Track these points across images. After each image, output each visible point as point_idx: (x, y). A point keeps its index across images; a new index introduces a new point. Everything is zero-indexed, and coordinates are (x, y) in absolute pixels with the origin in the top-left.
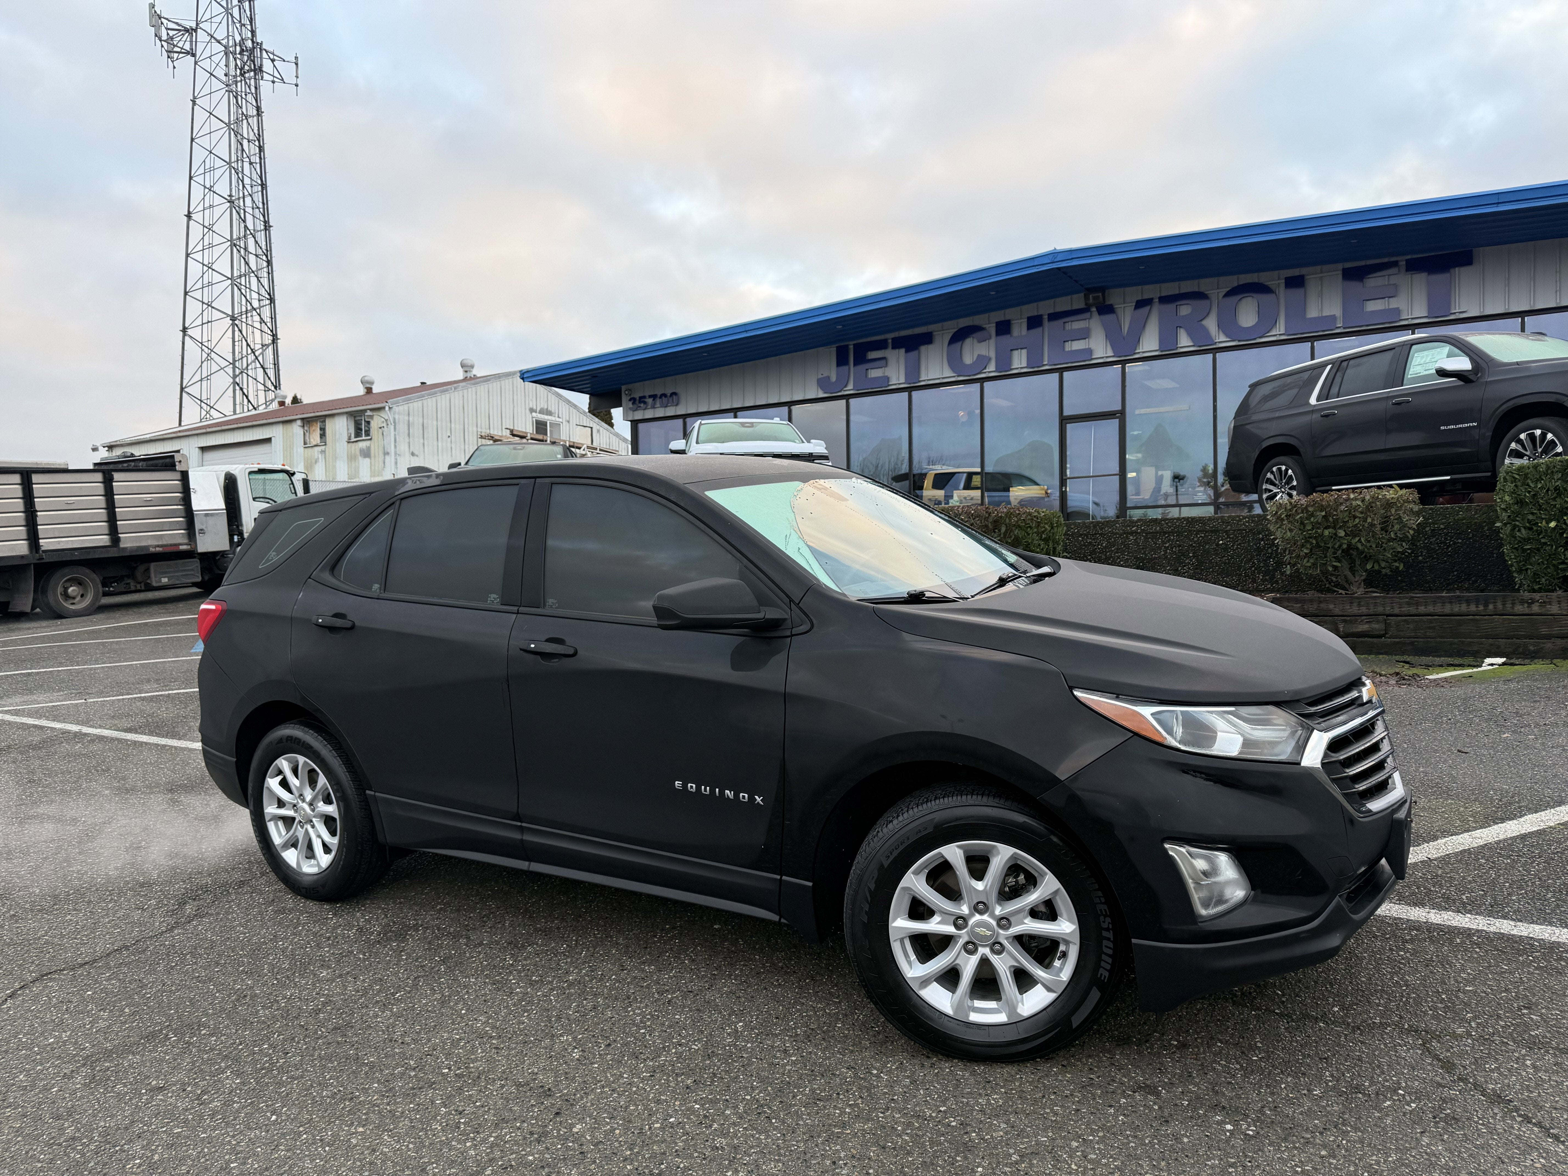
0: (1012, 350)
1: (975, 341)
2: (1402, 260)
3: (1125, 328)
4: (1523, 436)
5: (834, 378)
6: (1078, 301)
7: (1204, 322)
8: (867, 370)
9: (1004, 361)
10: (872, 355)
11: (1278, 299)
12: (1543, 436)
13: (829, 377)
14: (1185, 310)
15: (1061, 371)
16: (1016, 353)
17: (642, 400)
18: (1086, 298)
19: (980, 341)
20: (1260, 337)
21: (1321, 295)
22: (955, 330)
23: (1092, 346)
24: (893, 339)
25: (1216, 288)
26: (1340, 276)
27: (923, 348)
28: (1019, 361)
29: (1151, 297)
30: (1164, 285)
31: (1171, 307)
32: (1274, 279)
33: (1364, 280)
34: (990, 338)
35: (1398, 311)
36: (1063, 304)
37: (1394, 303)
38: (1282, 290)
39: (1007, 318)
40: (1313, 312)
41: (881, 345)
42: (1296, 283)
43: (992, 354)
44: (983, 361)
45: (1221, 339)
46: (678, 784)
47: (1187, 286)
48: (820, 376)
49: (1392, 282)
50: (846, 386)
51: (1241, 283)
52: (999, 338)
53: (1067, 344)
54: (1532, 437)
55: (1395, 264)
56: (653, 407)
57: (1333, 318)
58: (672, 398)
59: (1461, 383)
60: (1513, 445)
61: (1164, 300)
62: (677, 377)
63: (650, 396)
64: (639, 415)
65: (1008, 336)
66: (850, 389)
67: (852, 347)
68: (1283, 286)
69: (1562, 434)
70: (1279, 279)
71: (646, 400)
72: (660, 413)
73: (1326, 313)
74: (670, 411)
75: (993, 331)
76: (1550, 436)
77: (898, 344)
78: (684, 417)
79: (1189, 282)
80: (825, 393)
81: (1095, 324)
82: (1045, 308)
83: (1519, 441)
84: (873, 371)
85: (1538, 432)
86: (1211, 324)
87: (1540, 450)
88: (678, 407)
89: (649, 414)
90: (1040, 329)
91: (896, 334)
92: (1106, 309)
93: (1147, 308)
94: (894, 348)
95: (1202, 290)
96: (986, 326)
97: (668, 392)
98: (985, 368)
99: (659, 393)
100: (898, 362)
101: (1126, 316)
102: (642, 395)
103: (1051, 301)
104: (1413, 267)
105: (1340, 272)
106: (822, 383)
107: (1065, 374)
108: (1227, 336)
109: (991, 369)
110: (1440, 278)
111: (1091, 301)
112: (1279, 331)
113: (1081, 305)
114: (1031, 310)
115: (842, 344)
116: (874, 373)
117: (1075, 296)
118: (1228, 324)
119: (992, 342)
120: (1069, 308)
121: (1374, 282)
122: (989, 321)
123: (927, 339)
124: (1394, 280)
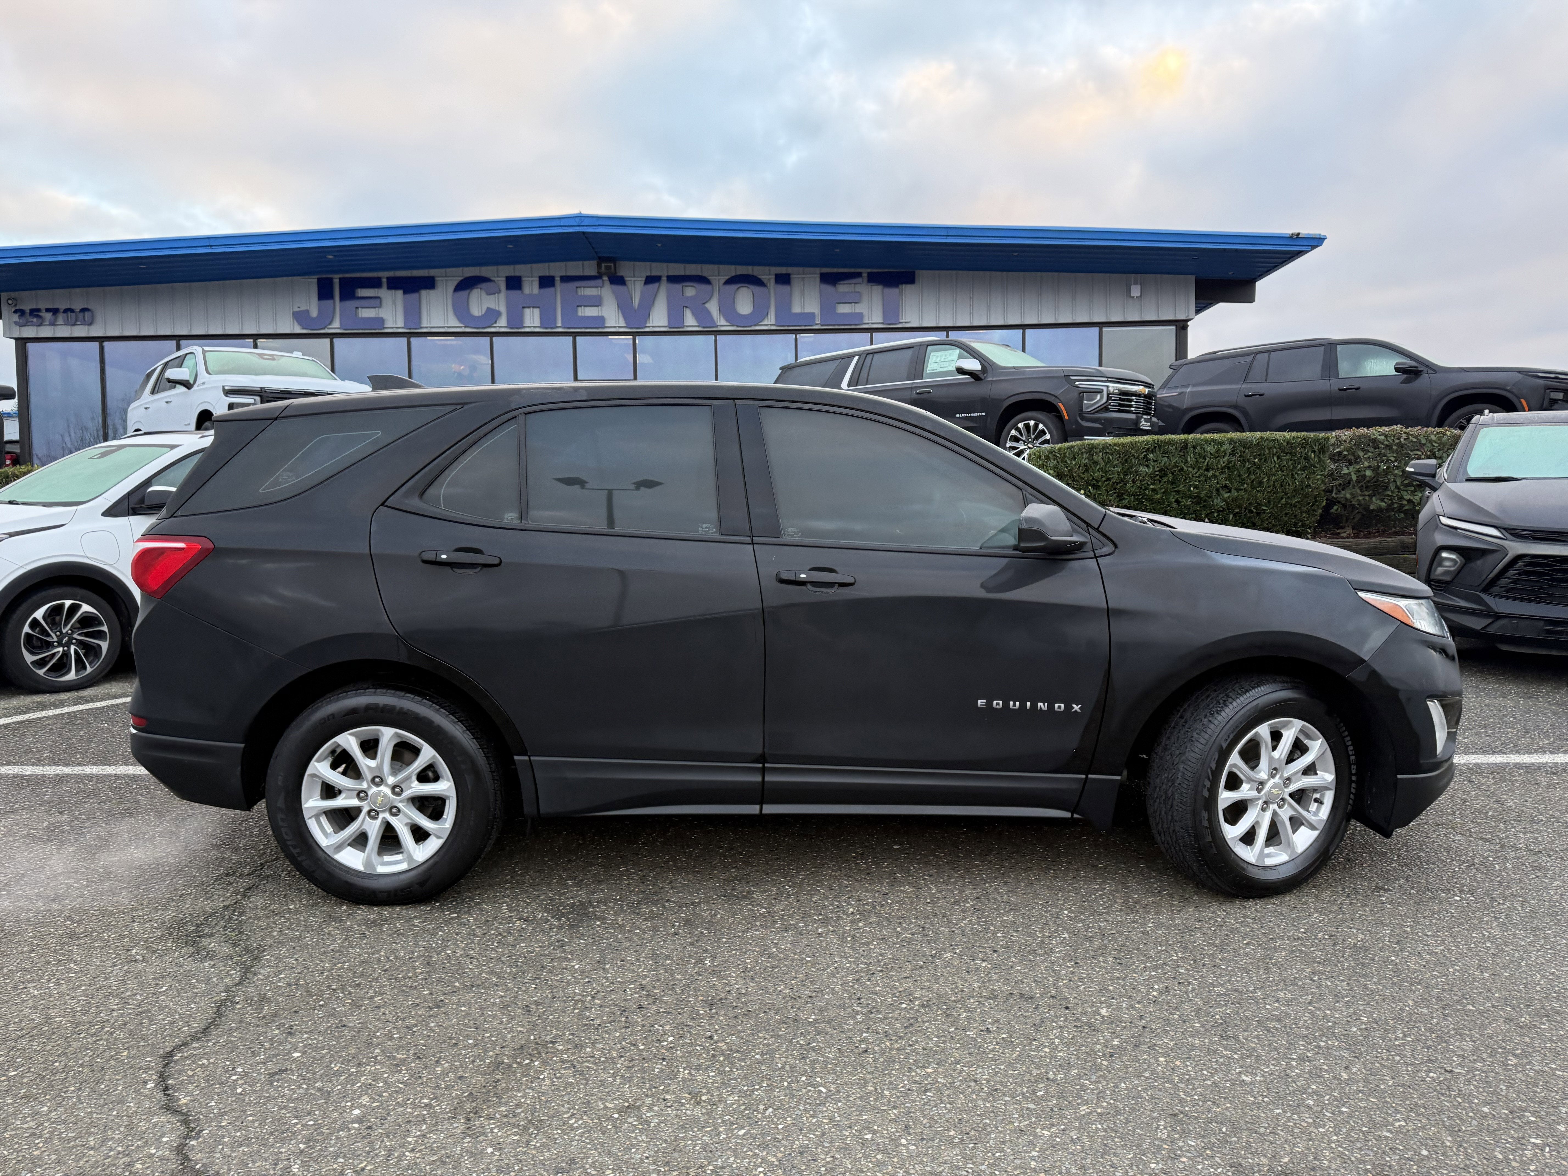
0: (524, 307)
1: (484, 294)
2: (865, 272)
3: (636, 301)
4: (1020, 425)
5: (314, 313)
6: (590, 268)
7: (707, 305)
8: (357, 308)
9: (515, 318)
10: (362, 292)
11: (769, 292)
12: (1036, 426)
13: (308, 311)
14: (690, 291)
15: (575, 335)
16: (527, 311)
17: (35, 312)
18: (599, 266)
19: (489, 294)
20: (755, 325)
21: (803, 293)
22: (461, 279)
23: (605, 314)
24: (388, 279)
25: (718, 274)
26: (818, 280)
27: (424, 293)
28: (532, 319)
29: (659, 274)
30: (671, 265)
31: (678, 287)
32: (766, 273)
33: (837, 286)
34: (499, 292)
35: (861, 315)
36: (574, 268)
37: (858, 308)
38: (772, 284)
39: (518, 274)
40: (796, 309)
41: (375, 283)
42: (783, 279)
43: (503, 309)
44: (492, 314)
45: (722, 323)
46: (981, 703)
47: (692, 269)
48: (296, 309)
49: (857, 290)
50: (330, 324)
51: (738, 273)
52: (510, 292)
53: (579, 309)
54: (1027, 427)
55: (859, 275)
56: (53, 324)
57: (813, 315)
58: (85, 315)
59: (972, 380)
60: (1013, 432)
61: (672, 279)
62: (90, 289)
63: (48, 310)
64: (29, 332)
65: (518, 292)
66: (335, 327)
67: (336, 282)
68: (773, 281)
69: (1051, 426)
70: (770, 274)
71: (41, 314)
72: (63, 331)
73: (808, 310)
74: (80, 331)
75: (503, 286)
76: (1041, 426)
77: (394, 284)
78: (101, 340)
79: (694, 266)
80: (304, 328)
81: (607, 292)
82: (557, 269)
83: (1018, 429)
84: (364, 310)
85: (1032, 423)
86: (713, 307)
87: (1033, 437)
88: (93, 328)
89: (46, 332)
90: (552, 289)
91: (391, 274)
92: (618, 280)
93: (657, 285)
94: (389, 288)
95: (705, 274)
96: (496, 279)
97: (77, 307)
98: (496, 322)
99: (62, 306)
100: (394, 303)
101: (637, 290)
102: (34, 307)
103: (562, 264)
104: (874, 279)
105: (819, 276)
106: (300, 317)
107: (578, 338)
108: (727, 320)
109: (502, 324)
110: (893, 292)
111: (603, 269)
112: (770, 322)
113: (594, 273)
114: (544, 269)
115: (324, 276)
116: (366, 313)
117: (586, 263)
118: (728, 310)
119: (502, 296)
120: (581, 274)
121: (844, 287)
122: (499, 274)
123: (429, 283)
124: (859, 288)
